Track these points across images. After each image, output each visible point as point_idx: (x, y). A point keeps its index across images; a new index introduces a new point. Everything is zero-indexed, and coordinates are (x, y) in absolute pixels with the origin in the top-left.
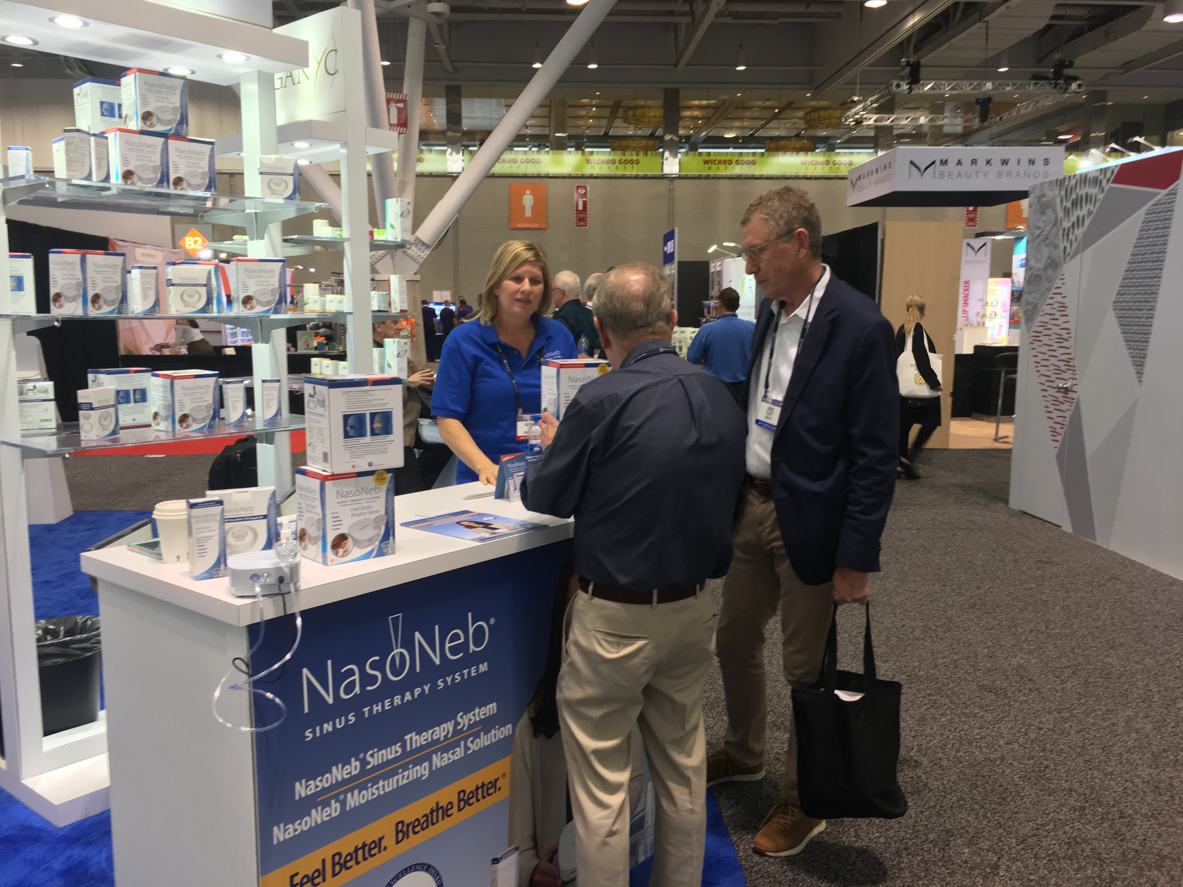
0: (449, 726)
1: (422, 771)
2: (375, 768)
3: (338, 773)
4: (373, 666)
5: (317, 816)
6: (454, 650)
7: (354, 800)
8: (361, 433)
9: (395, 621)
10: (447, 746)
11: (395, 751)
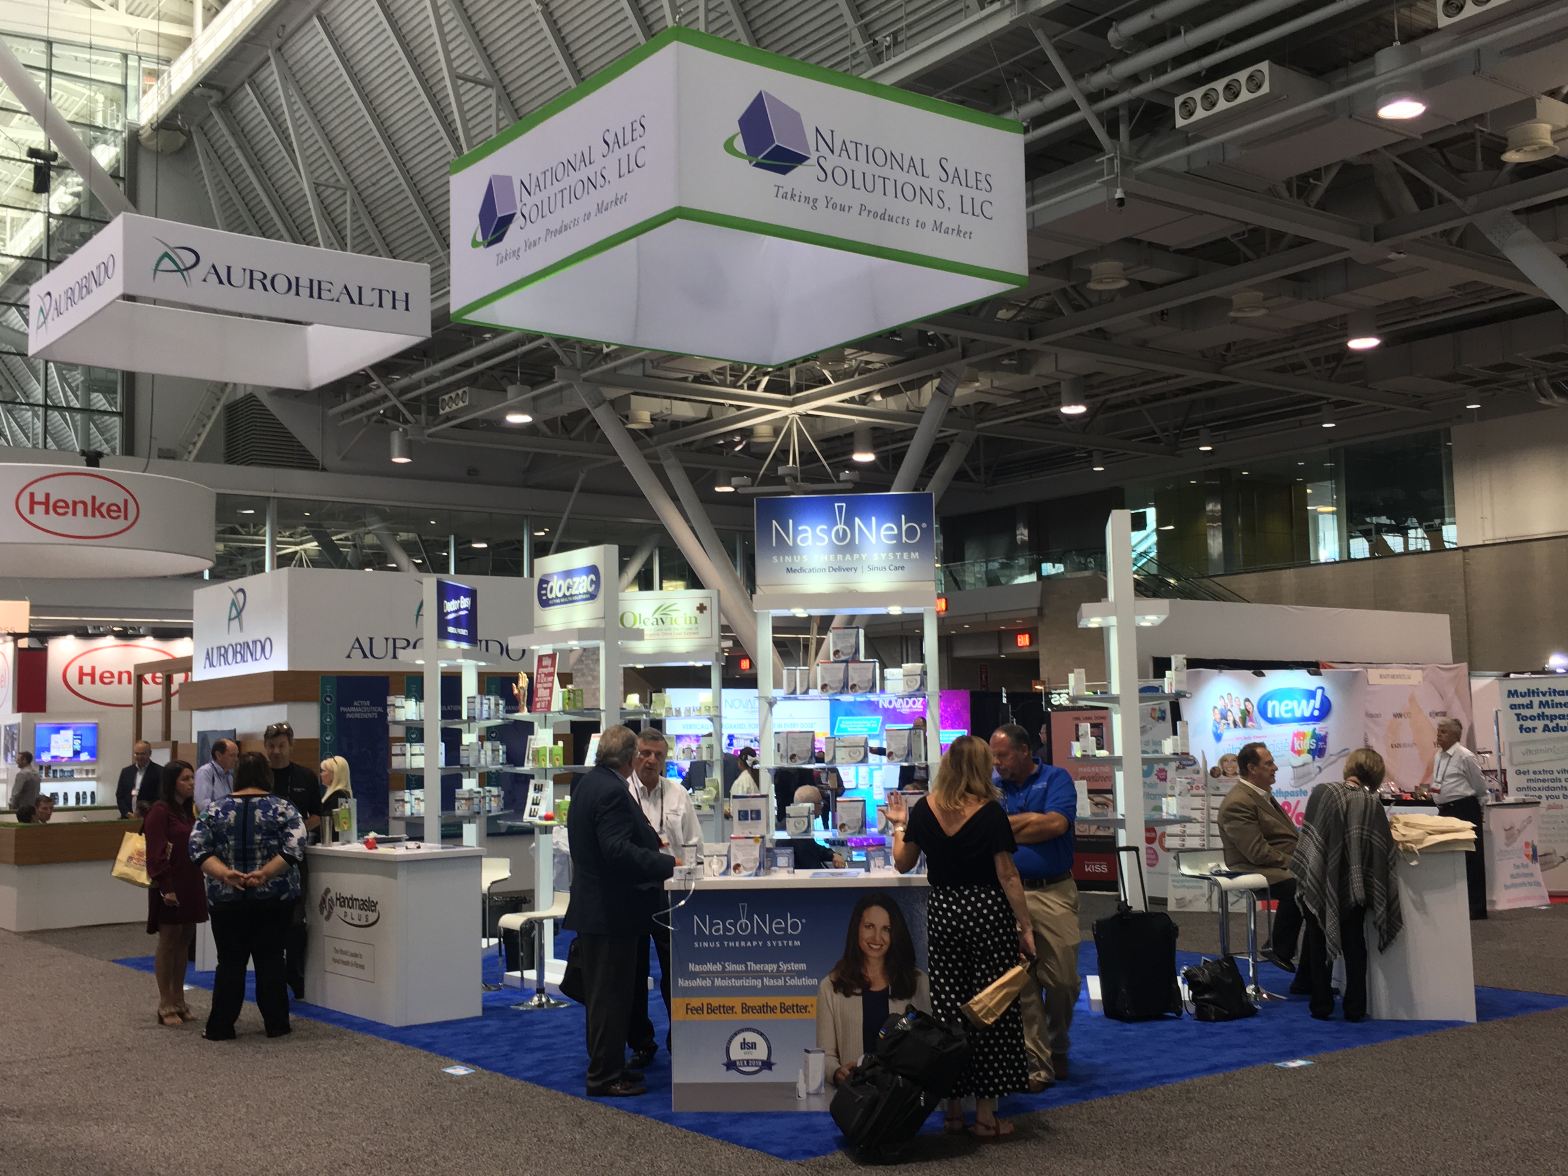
0: (775, 967)
1: (758, 983)
2: (730, 972)
3: (710, 967)
4: (730, 924)
5: (699, 982)
6: (777, 929)
7: (718, 982)
8: (746, 819)
9: (743, 907)
10: (772, 976)
11: (740, 968)
